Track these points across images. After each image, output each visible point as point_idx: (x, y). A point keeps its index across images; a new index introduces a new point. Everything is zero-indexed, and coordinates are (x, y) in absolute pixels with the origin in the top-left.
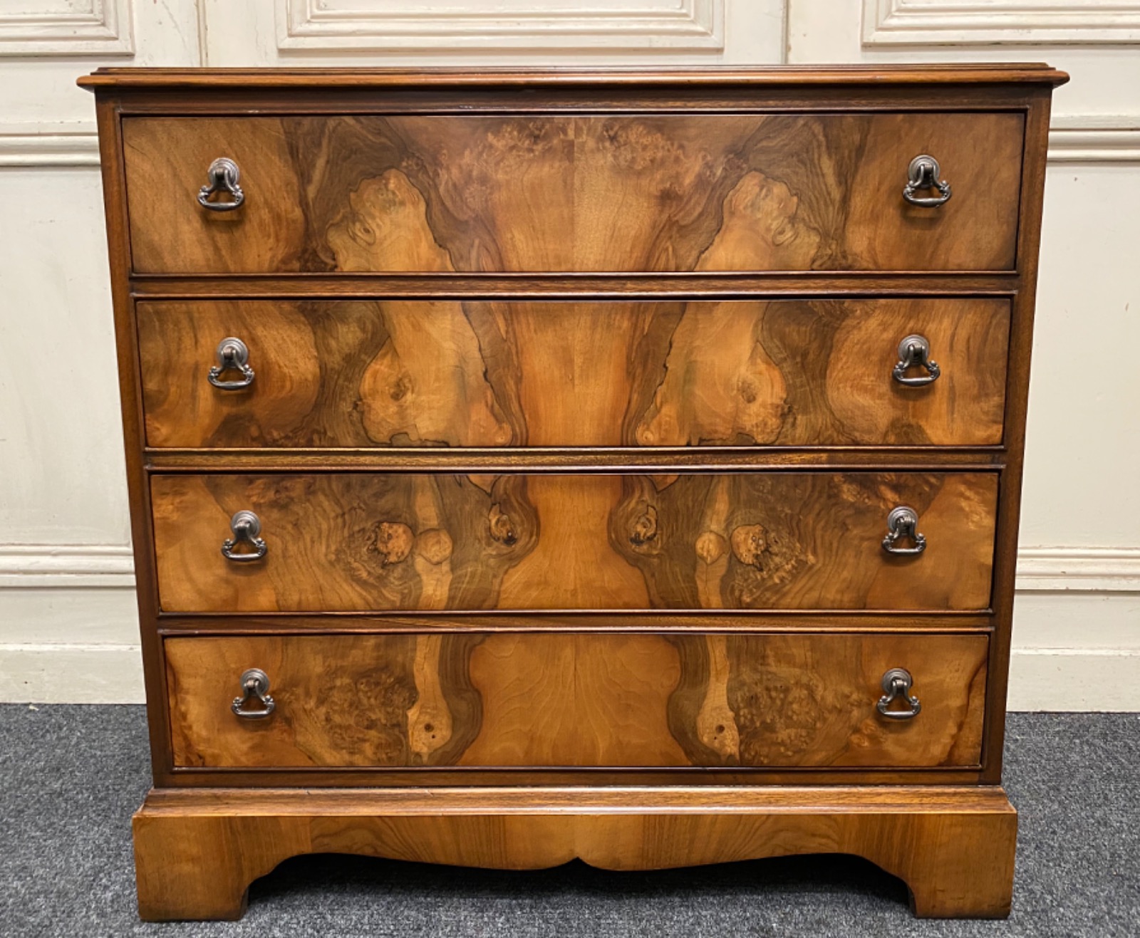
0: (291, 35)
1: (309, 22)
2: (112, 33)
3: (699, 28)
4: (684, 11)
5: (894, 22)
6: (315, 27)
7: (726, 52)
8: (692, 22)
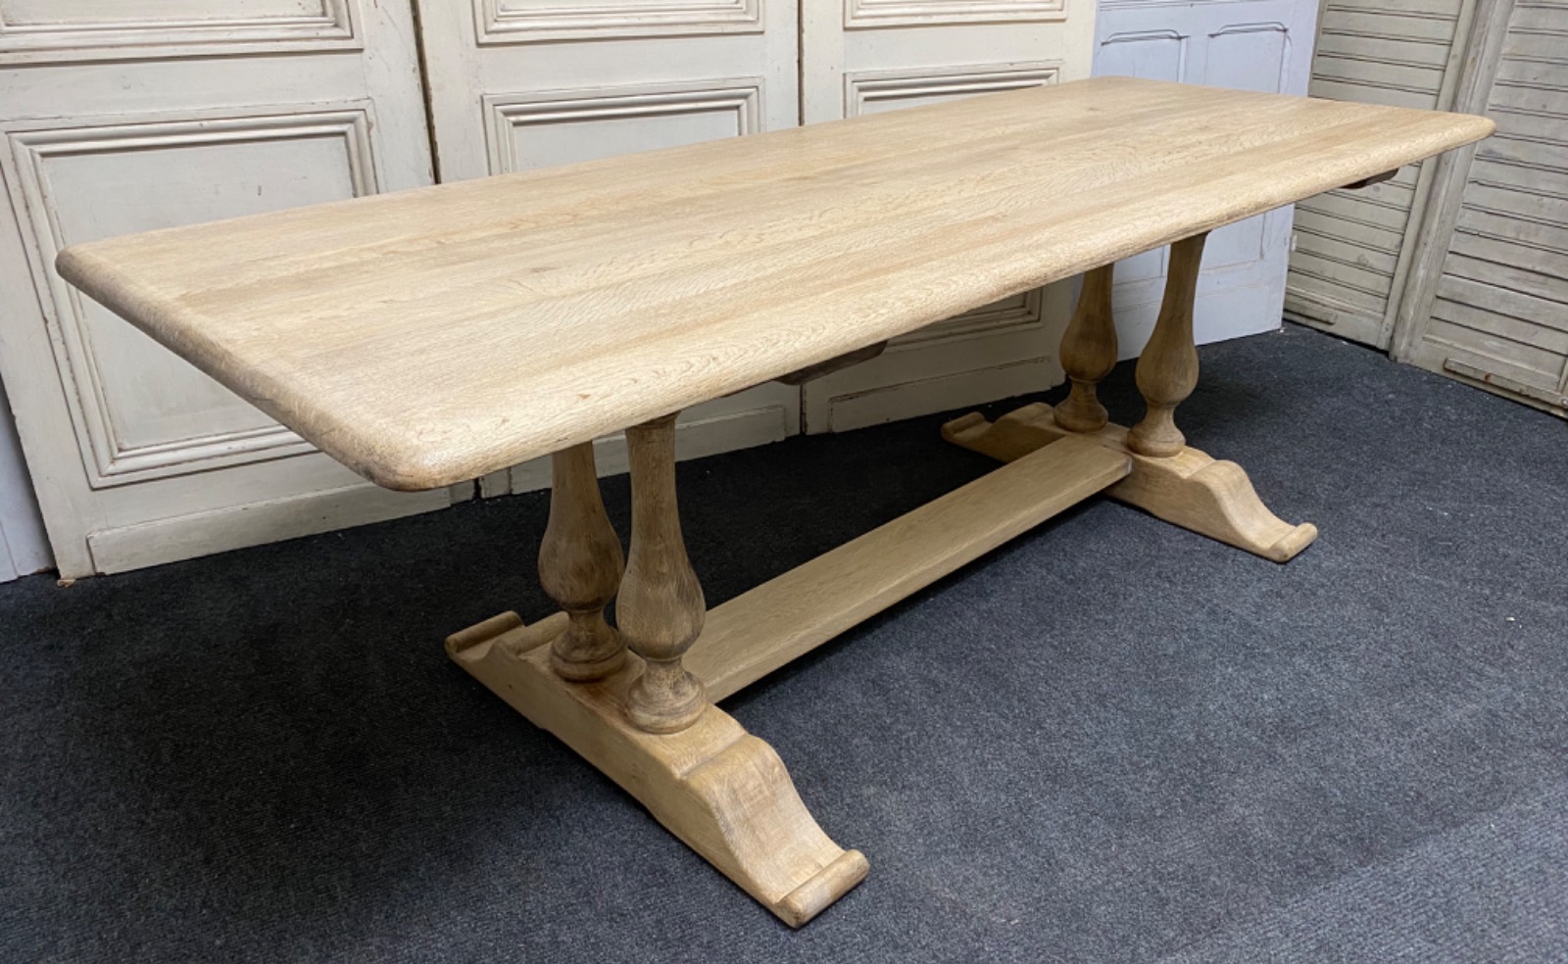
0: (487, 33)
1: (496, 21)
2: (349, 34)
3: (750, 18)
4: (738, 6)
5: (861, 13)
6: (503, 26)
7: (766, 33)
8: (745, 13)
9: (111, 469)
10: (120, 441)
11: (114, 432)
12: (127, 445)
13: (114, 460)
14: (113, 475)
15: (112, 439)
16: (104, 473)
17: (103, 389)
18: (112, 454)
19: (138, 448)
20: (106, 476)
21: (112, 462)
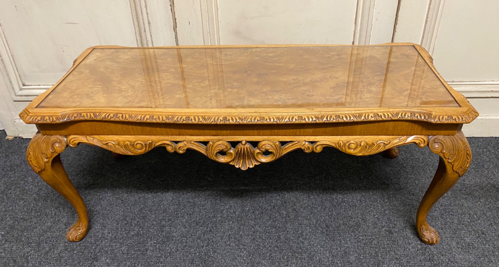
9: (20, 93)
10: (23, 81)
11: (20, 76)
12: (27, 83)
13: (21, 89)
14: (21, 96)
15: (19, 79)
16: (17, 95)
17: (12, 56)
18: (19, 86)
19: (32, 85)
20: (18, 96)
21: (20, 90)
